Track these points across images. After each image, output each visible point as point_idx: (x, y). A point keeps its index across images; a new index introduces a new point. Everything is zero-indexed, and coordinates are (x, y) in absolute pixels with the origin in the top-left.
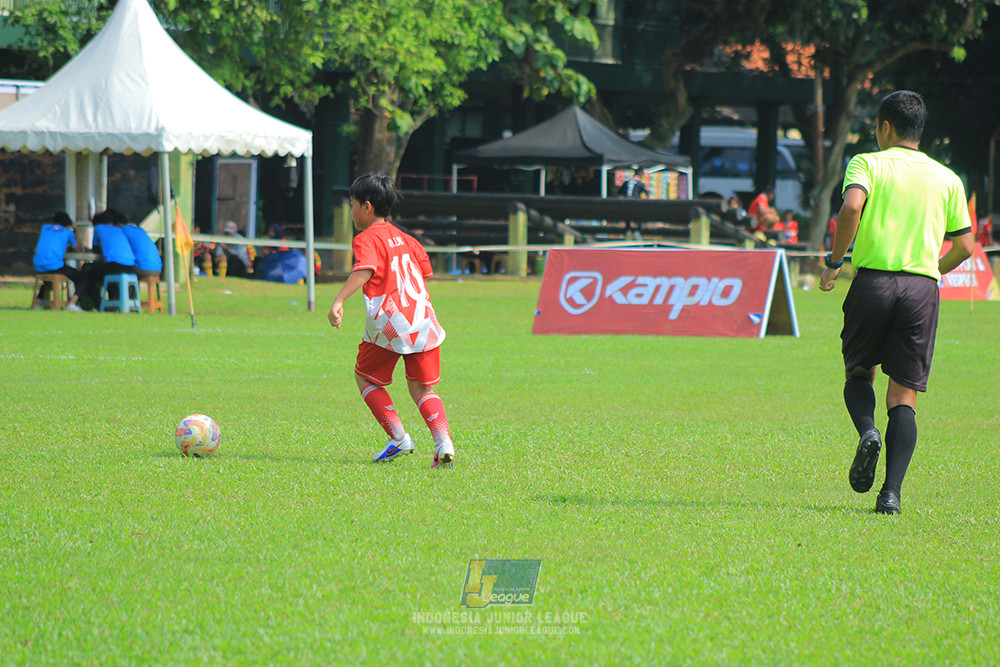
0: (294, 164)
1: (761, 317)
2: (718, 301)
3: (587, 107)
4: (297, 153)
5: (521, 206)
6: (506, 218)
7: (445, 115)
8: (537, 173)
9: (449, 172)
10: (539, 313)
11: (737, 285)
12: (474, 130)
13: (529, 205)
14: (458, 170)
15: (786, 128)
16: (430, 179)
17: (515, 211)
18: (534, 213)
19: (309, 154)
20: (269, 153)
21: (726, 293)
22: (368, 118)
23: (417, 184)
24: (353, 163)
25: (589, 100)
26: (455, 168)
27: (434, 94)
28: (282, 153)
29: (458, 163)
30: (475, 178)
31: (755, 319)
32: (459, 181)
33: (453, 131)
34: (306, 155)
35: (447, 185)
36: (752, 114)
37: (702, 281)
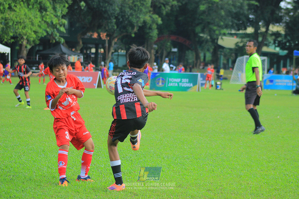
0: (7, 55)
1: (96, 84)
2: (88, 81)
3: (63, 44)
7: (36, 45)
9: (36, 56)
11: (91, 78)
12: (41, 48)
15: (101, 48)
16: (33, 58)
20: (2, 53)
21: (89, 80)
22: (21, 46)
23: (30, 58)
25: (63, 43)
26: (38, 56)
27: (34, 41)
30: (42, 58)
31: (94, 85)
32: (38, 58)
33: (37, 48)
34: (9, 53)
35: (36, 58)
36: (94, 46)
37: (84, 78)
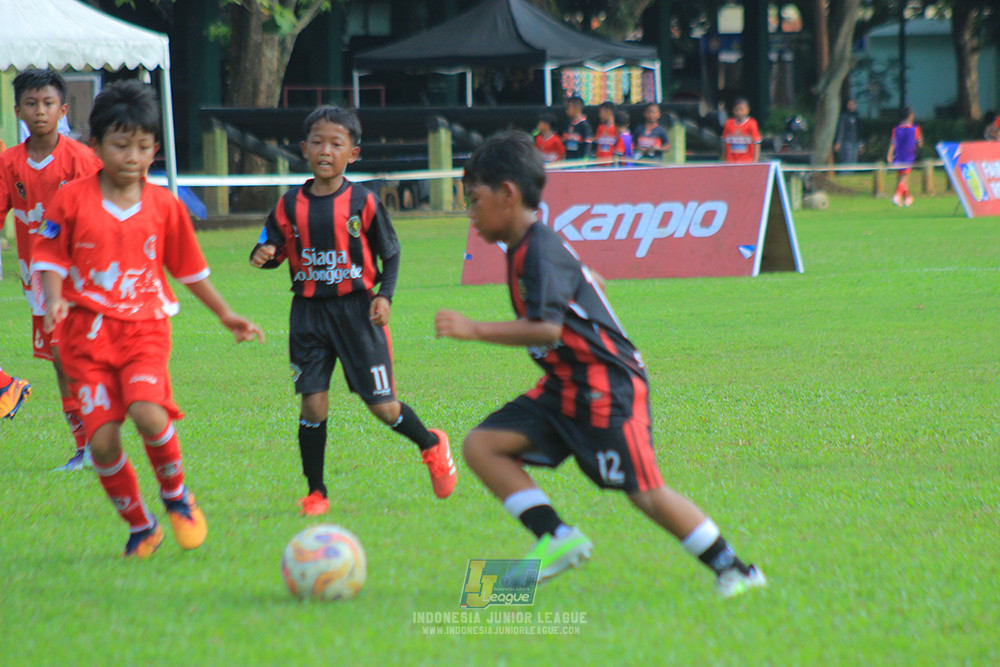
0: (147, 78)
1: (753, 249)
2: (698, 232)
4: (151, 65)
5: (441, 120)
6: (424, 135)
8: (463, 76)
9: (349, 80)
10: (469, 256)
11: (721, 209)
12: (379, 26)
13: (452, 118)
14: (361, 78)
16: (323, 92)
17: (436, 128)
18: (458, 128)
19: (166, 66)
20: (115, 66)
21: (707, 220)
22: (241, 18)
23: (308, 98)
24: (224, 74)
26: (356, 75)
28: (131, 66)
29: (360, 68)
30: (381, 88)
31: (747, 253)
32: (361, 92)
33: (353, 28)
34: (162, 67)
35: (346, 98)
37: (676, 207)
